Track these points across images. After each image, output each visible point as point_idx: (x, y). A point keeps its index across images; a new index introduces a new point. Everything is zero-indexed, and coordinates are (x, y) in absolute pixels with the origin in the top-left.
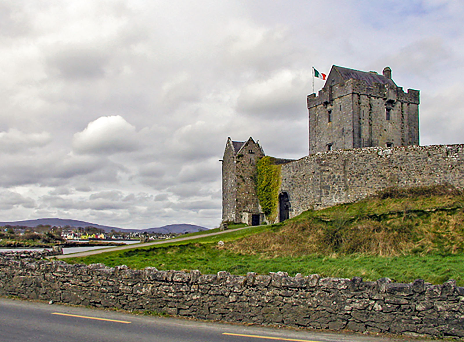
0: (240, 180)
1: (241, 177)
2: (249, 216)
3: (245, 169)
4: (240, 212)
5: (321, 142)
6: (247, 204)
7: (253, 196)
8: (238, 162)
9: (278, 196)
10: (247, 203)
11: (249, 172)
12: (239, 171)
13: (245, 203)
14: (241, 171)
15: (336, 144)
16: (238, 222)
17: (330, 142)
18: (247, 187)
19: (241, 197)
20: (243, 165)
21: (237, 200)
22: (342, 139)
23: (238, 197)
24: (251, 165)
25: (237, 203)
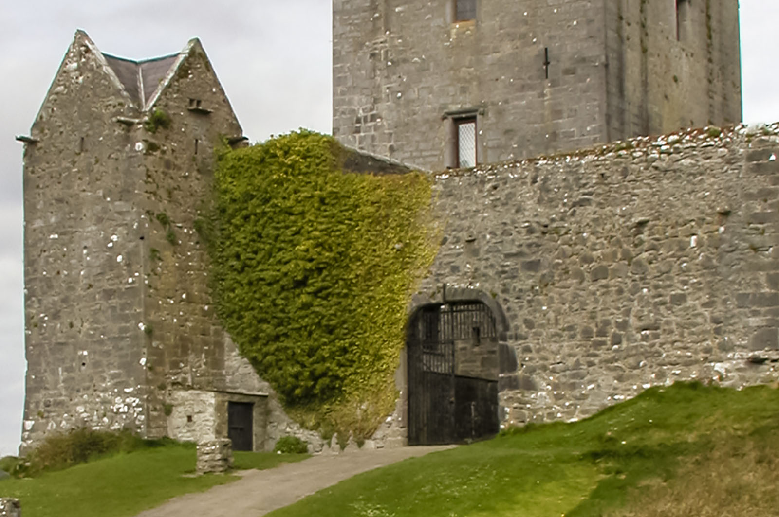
0: (157, 234)
1: (164, 220)
2: (218, 408)
3: (178, 188)
4: (162, 387)
5: (409, 102)
6: (185, 352)
7: (205, 314)
8: (151, 147)
9: (402, 316)
10: (184, 346)
11: (191, 201)
12: (155, 194)
13: (176, 346)
14: (162, 193)
15: (500, 113)
16: (155, 434)
17: (468, 106)
18: (183, 269)
19: (164, 316)
20: (168, 165)
21: (149, 332)
22: (542, 95)
23: (152, 317)
24: (199, 171)
25: (150, 346)
